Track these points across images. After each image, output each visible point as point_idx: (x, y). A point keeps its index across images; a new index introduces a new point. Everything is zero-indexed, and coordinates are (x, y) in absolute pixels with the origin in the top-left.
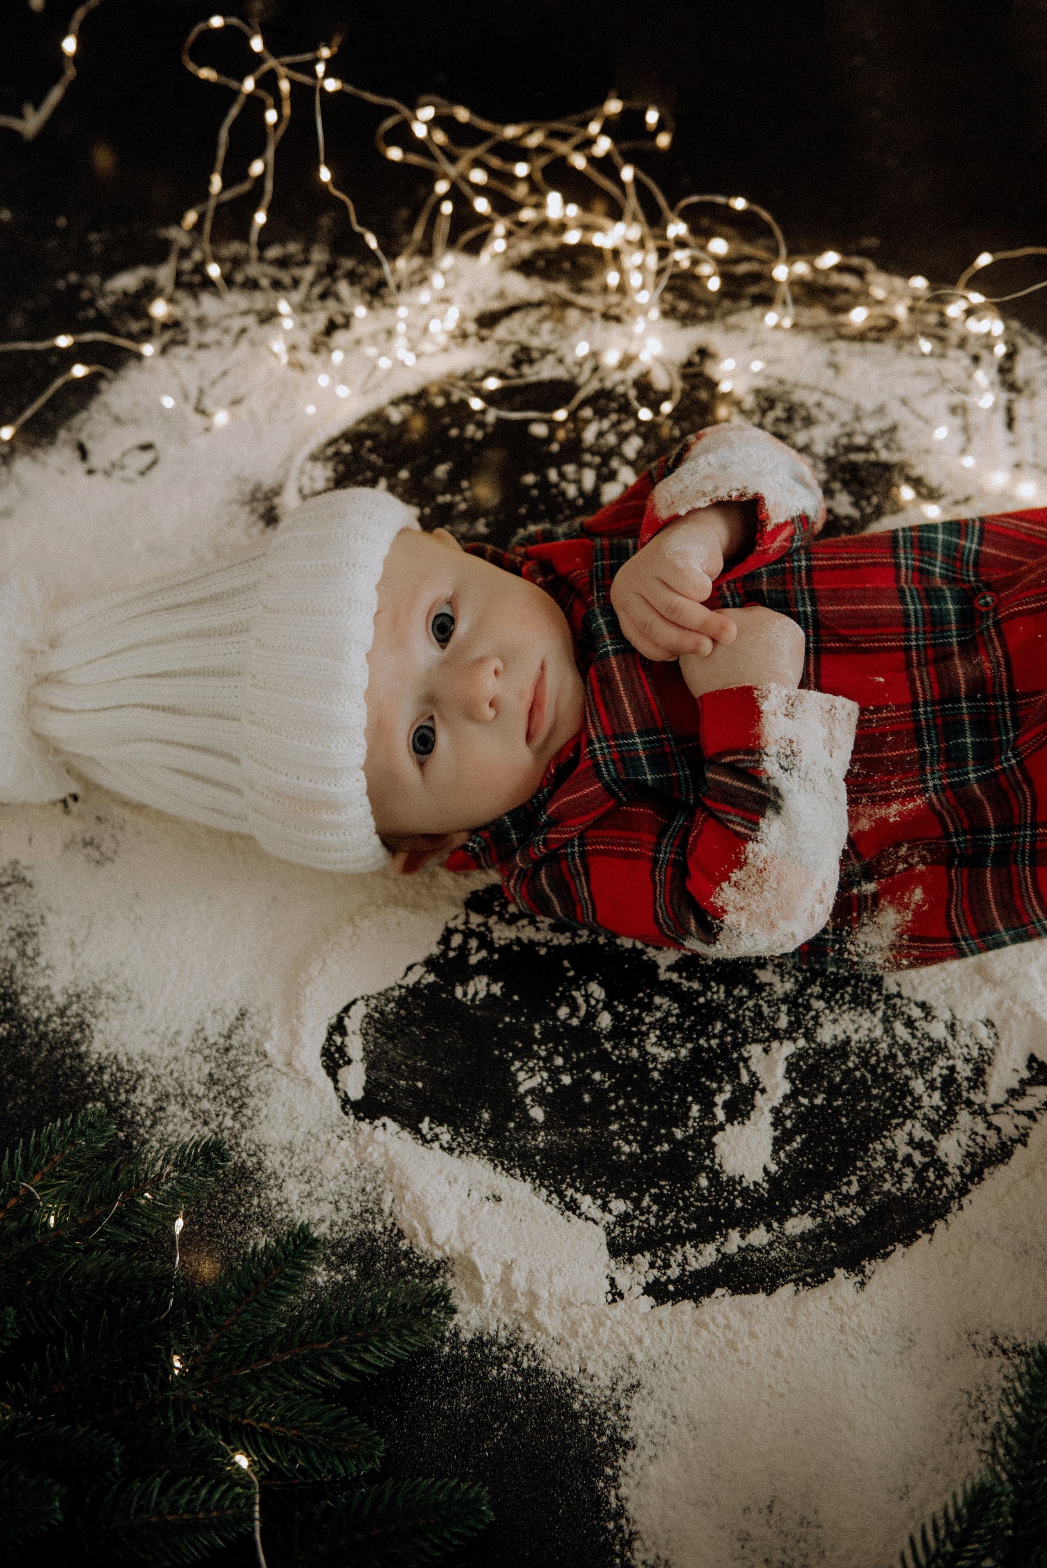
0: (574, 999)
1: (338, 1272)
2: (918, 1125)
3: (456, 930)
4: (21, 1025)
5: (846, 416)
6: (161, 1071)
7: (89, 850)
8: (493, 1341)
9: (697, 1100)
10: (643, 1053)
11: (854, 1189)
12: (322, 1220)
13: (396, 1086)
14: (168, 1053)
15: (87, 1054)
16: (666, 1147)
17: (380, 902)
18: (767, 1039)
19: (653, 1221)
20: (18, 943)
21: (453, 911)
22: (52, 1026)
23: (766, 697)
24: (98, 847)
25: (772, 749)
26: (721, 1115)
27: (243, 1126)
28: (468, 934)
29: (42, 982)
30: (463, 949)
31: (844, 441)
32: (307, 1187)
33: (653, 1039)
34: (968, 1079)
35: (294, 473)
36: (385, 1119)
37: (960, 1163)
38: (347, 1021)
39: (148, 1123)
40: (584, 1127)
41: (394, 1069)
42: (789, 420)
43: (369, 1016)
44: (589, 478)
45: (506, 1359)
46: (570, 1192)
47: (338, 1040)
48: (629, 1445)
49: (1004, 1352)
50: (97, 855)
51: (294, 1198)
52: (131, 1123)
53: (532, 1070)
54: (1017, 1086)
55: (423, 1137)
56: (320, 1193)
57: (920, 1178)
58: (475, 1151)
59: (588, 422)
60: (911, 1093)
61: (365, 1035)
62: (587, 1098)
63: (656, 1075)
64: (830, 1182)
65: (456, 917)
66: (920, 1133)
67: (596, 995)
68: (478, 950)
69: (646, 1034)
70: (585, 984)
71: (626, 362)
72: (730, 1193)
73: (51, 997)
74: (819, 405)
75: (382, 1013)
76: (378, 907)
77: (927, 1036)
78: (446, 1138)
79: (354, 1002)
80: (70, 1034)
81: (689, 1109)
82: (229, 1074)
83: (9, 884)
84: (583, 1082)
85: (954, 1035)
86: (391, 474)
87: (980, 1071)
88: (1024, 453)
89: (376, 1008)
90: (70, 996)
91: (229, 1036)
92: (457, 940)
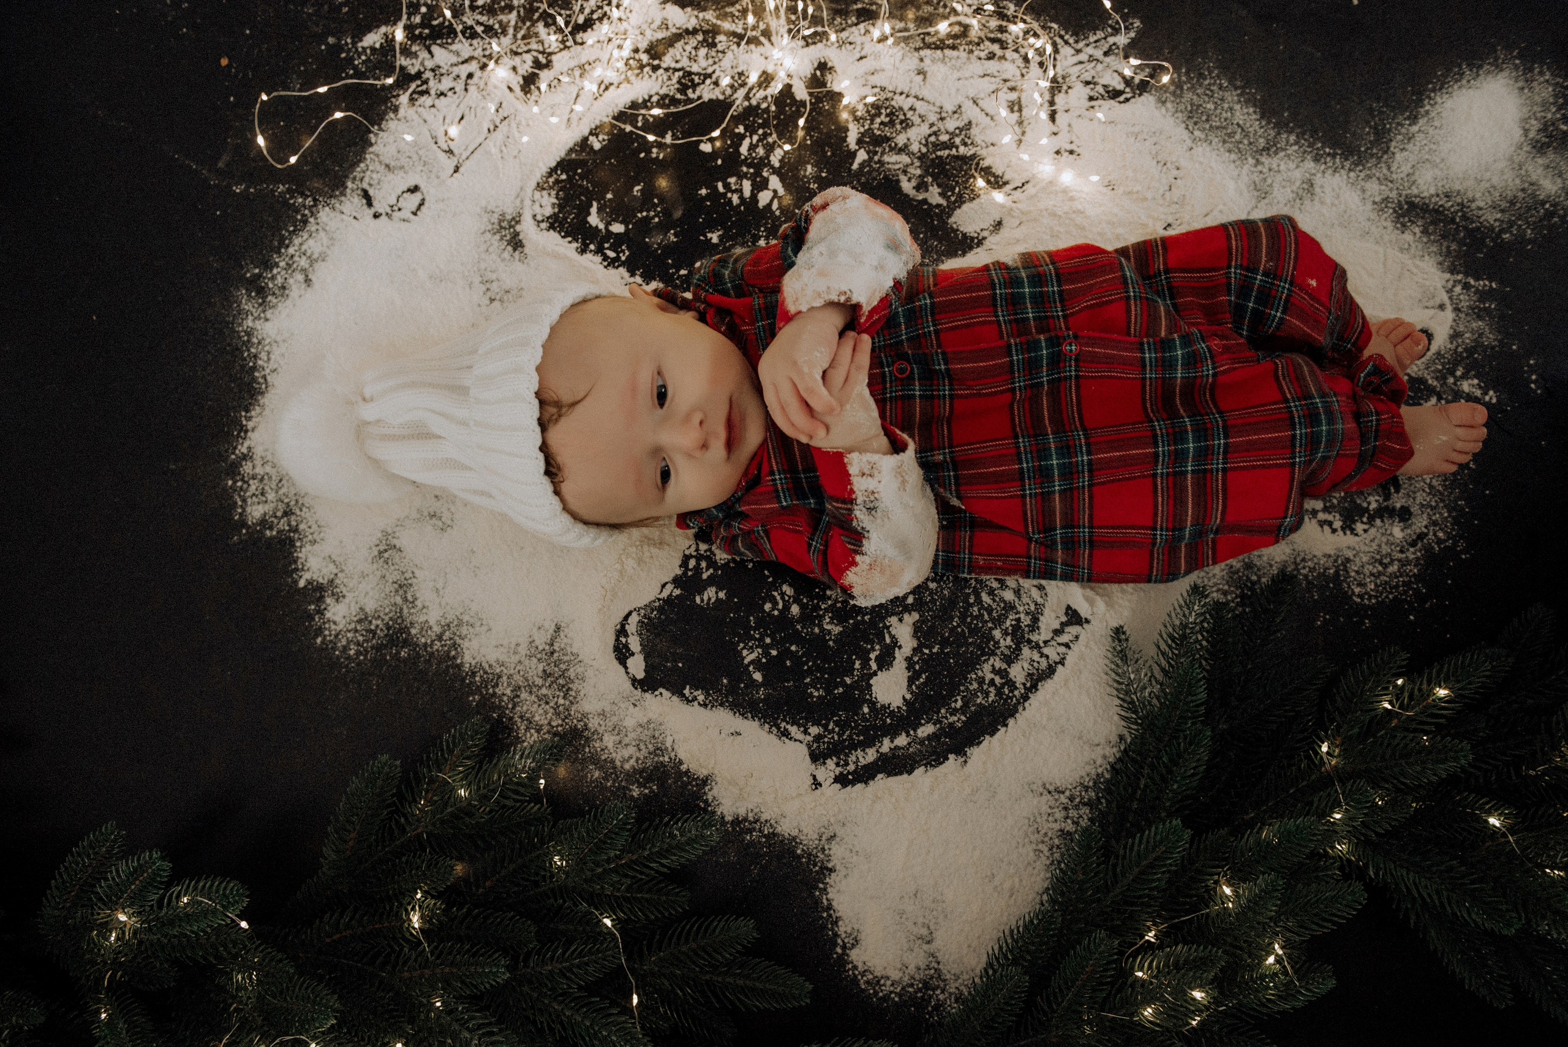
0: (774, 597)
1: (646, 788)
2: (997, 659)
3: (690, 557)
4: (415, 648)
5: (933, 118)
6: (512, 672)
7: (434, 521)
8: (745, 819)
9: (858, 658)
10: (822, 630)
11: (959, 704)
12: (631, 757)
13: (665, 667)
14: (514, 659)
15: (462, 664)
16: (841, 690)
18: (901, 612)
19: (836, 738)
20: (401, 592)
21: (686, 544)
22: (436, 647)
23: (851, 464)
24: (440, 518)
25: (859, 500)
26: (874, 666)
27: (572, 703)
28: (699, 558)
29: (422, 619)
30: (697, 569)
31: (933, 139)
32: (618, 738)
34: (1028, 626)
35: (528, 203)
36: (661, 690)
37: (1023, 681)
38: (627, 627)
39: (510, 706)
40: (788, 681)
41: (663, 657)
42: (892, 123)
43: (641, 622)
44: (747, 186)
45: (754, 829)
46: (783, 725)
47: (623, 640)
48: (831, 870)
49: (1050, 792)
50: (440, 524)
51: (610, 745)
52: (500, 707)
53: (751, 647)
54: (1058, 627)
55: (687, 699)
56: (626, 740)
57: (999, 692)
58: (721, 705)
59: (742, 137)
60: (993, 638)
61: (640, 635)
62: (788, 663)
63: (831, 643)
64: (945, 701)
65: (690, 548)
66: (999, 664)
67: (788, 593)
68: (707, 569)
69: (823, 617)
70: (780, 585)
71: (766, 79)
72: (883, 715)
73: (430, 628)
74: (912, 109)
75: (649, 618)
77: (1002, 600)
78: (701, 698)
79: (630, 614)
80: (448, 652)
81: (854, 663)
82: (556, 669)
83: (386, 551)
84: (785, 653)
85: (1019, 598)
86: (600, 198)
87: (1035, 620)
88: (1062, 142)
89: (645, 616)
90: (443, 626)
91: (552, 645)
92: (692, 563)
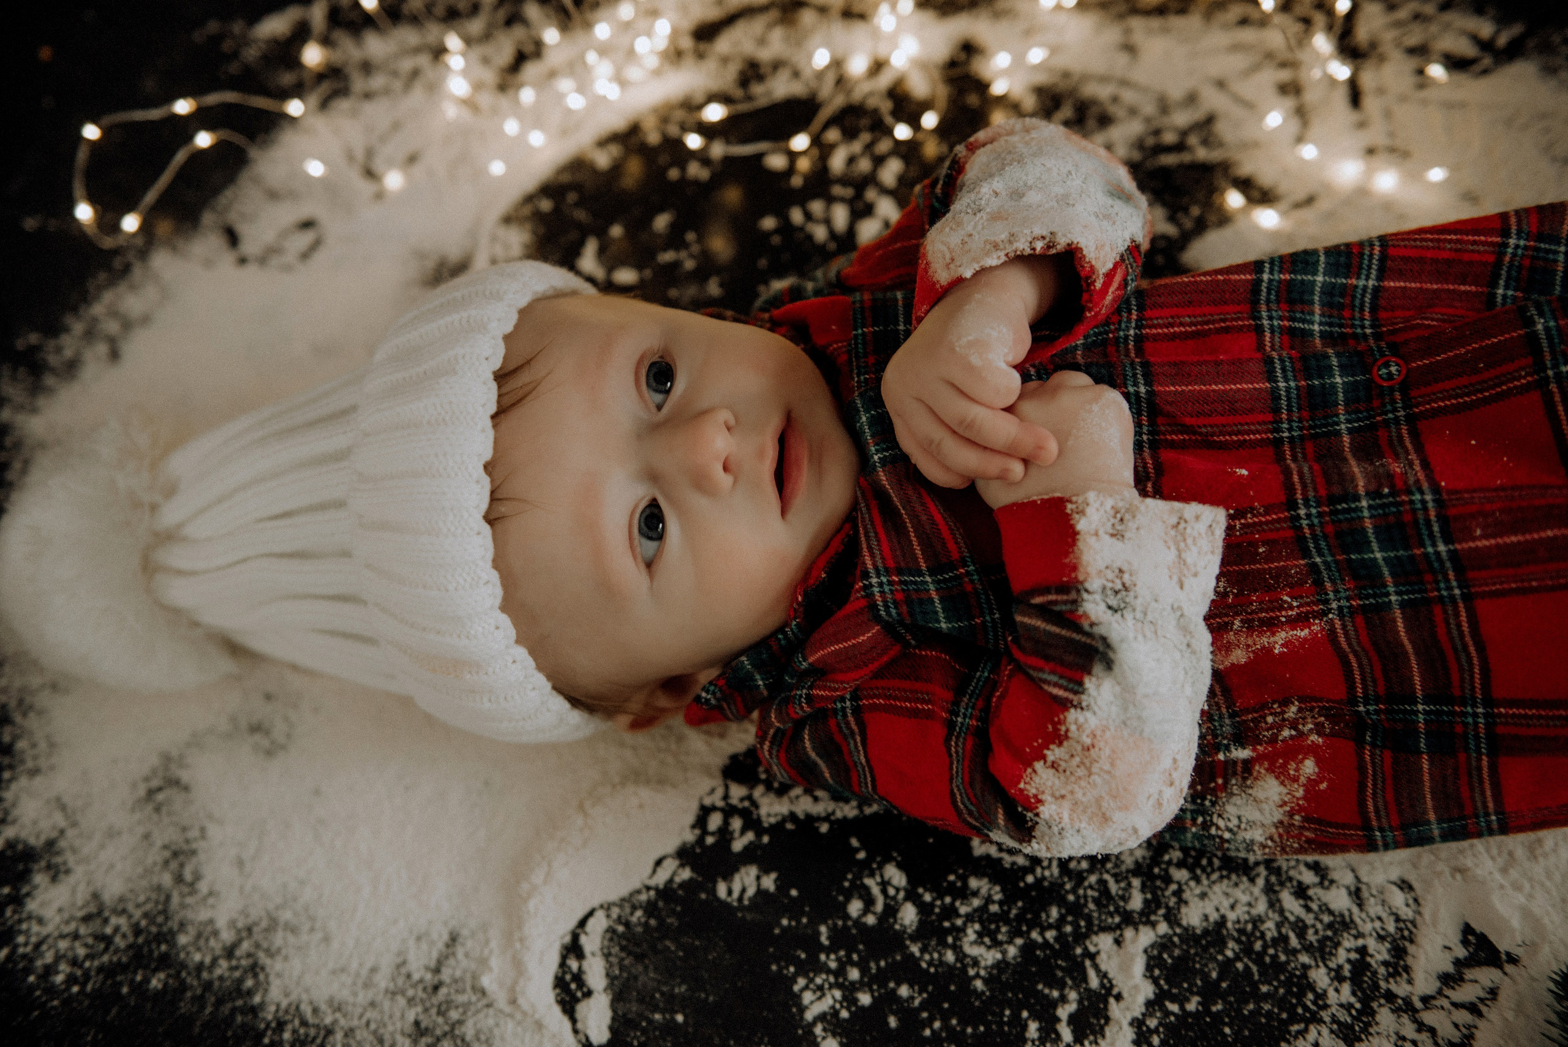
0: (867, 889)
2: (1325, 1031)
3: (714, 808)
4: (179, 973)
5: (1149, 110)
6: (355, 1023)
7: (257, 737)
9: (1034, 1016)
10: (960, 956)
13: (650, 1022)
14: (363, 998)
15: (262, 1005)
17: (617, 780)
18: (1119, 927)
20: (174, 865)
21: (706, 784)
22: (218, 972)
23: (1082, 512)
24: (267, 733)
25: (1094, 584)
26: (1066, 1034)
28: (729, 812)
29: (203, 915)
30: (725, 833)
31: (1150, 141)
33: (971, 934)
34: (1385, 964)
35: (484, 240)
38: (583, 940)
41: (647, 1000)
43: (611, 930)
44: (840, 216)
47: (574, 964)
50: (265, 743)
53: (820, 988)
54: (1450, 969)
59: (834, 146)
60: (1311, 987)
61: (607, 956)
62: (893, 1022)
63: (979, 984)
65: (713, 791)
67: (894, 882)
68: (743, 832)
69: (962, 930)
70: (881, 867)
71: (878, 66)
73: (216, 933)
74: (1115, 99)
75: (627, 925)
76: (614, 786)
77: (1325, 908)
79: (591, 914)
80: (240, 981)
81: (1025, 1027)
82: (440, 1020)
83: (160, 789)
84: (886, 1001)
85: (1360, 906)
86: (601, 233)
87: (1399, 952)
88: (1376, 135)
89: (619, 920)
90: (239, 931)
91: (437, 971)
92: (715, 821)
